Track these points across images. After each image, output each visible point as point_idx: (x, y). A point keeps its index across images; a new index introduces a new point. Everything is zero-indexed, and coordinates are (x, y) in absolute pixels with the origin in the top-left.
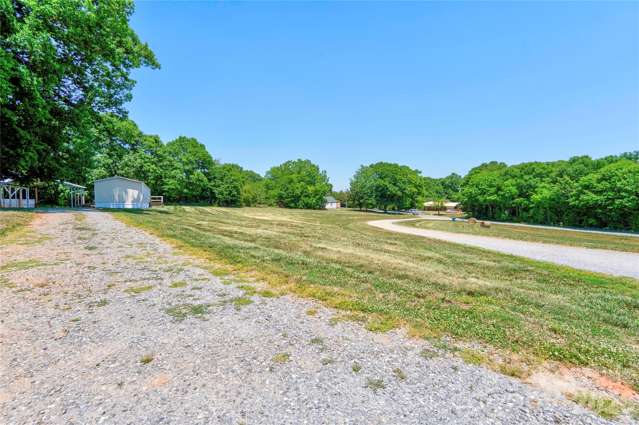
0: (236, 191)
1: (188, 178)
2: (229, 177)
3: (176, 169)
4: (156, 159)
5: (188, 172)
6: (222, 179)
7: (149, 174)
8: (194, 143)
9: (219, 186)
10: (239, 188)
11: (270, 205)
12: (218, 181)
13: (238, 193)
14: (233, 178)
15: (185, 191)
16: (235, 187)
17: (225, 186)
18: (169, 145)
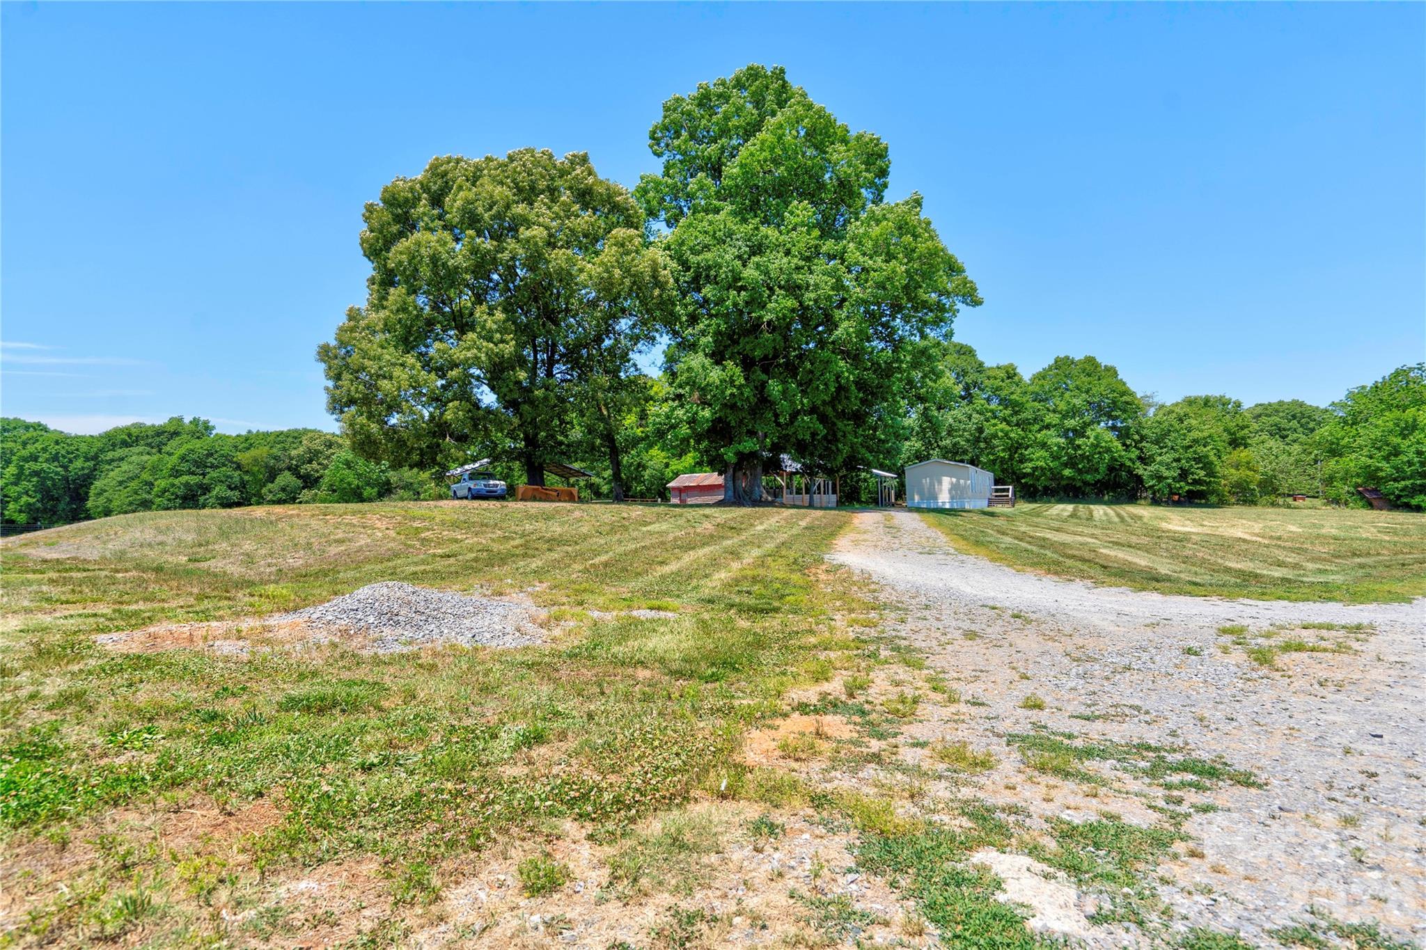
0: (1202, 469)
1: (1074, 446)
2: (1184, 435)
3: (1048, 427)
4: (1008, 412)
6: (1159, 441)
7: (995, 442)
8: (1091, 367)
9: (1152, 459)
10: (1213, 458)
11: (1336, 501)
12: (1149, 445)
13: (1211, 473)
15: (1067, 472)
16: (1198, 460)
17: (1167, 458)
18: (1033, 380)
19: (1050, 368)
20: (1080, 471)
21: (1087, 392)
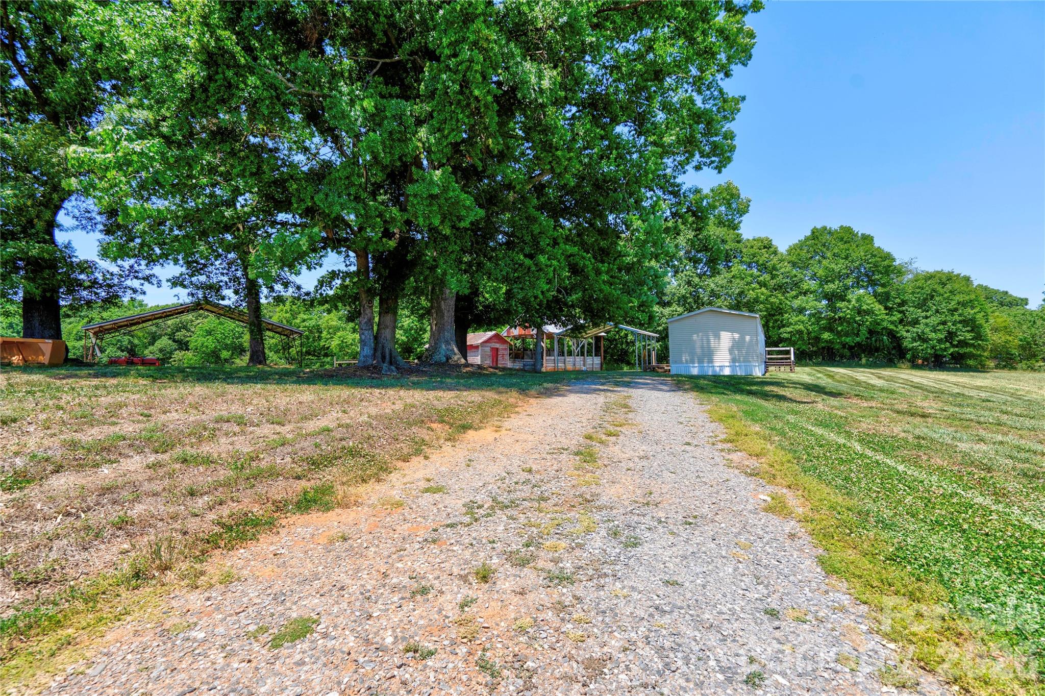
0: (969, 331)
1: (834, 310)
2: (948, 298)
3: (805, 293)
5: (832, 298)
6: (922, 305)
8: (846, 236)
9: (915, 322)
12: (912, 309)
13: (978, 337)
14: (959, 298)
15: (826, 336)
16: (965, 322)
17: (934, 320)
18: (790, 251)
19: (807, 239)
20: (839, 334)
21: (846, 258)
